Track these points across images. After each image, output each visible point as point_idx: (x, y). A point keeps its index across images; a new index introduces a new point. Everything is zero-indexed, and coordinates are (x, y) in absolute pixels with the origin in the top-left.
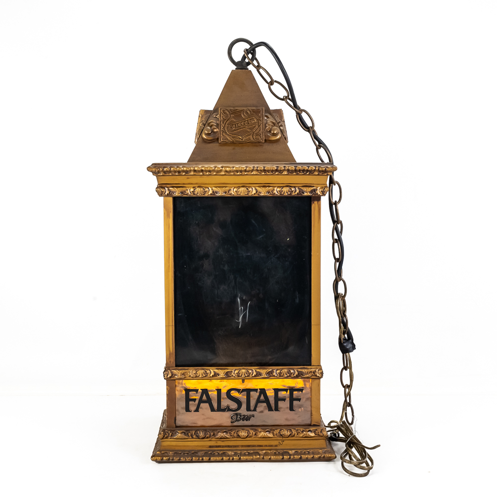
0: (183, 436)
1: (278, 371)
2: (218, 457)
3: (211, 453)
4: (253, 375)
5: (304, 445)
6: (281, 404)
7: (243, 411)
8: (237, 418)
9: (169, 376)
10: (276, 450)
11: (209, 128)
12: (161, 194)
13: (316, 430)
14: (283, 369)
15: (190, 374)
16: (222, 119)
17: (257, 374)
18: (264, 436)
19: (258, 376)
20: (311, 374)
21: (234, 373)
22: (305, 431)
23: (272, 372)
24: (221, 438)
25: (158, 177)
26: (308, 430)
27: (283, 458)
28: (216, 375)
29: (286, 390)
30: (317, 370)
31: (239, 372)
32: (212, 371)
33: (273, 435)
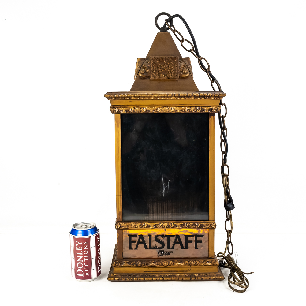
0: (128, 265)
1: (188, 224)
2: (150, 278)
3: (145, 276)
4: (172, 227)
5: (204, 270)
6: (189, 244)
7: (165, 249)
8: (161, 253)
9: (118, 227)
10: (187, 274)
11: (143, 69)
12: (113, 112)
13: (212, 261)
14: (191, 223)
15: (132, 226)
16: (152, 64)
17: (174, 226)
18: (179, 265)
19: (175, 227)
20: (208, 226)
21: (160, 225)
22: (204, 262)
23: (184, 225)
24: (151, 266)
25: (111, 101)
26: (206, 261)
27: (191, 279)
28: (148, 226)
29: (193, 236)
30: (212, 223)
31: (162, 225)
32: (146, 224)
33: (185, 264)
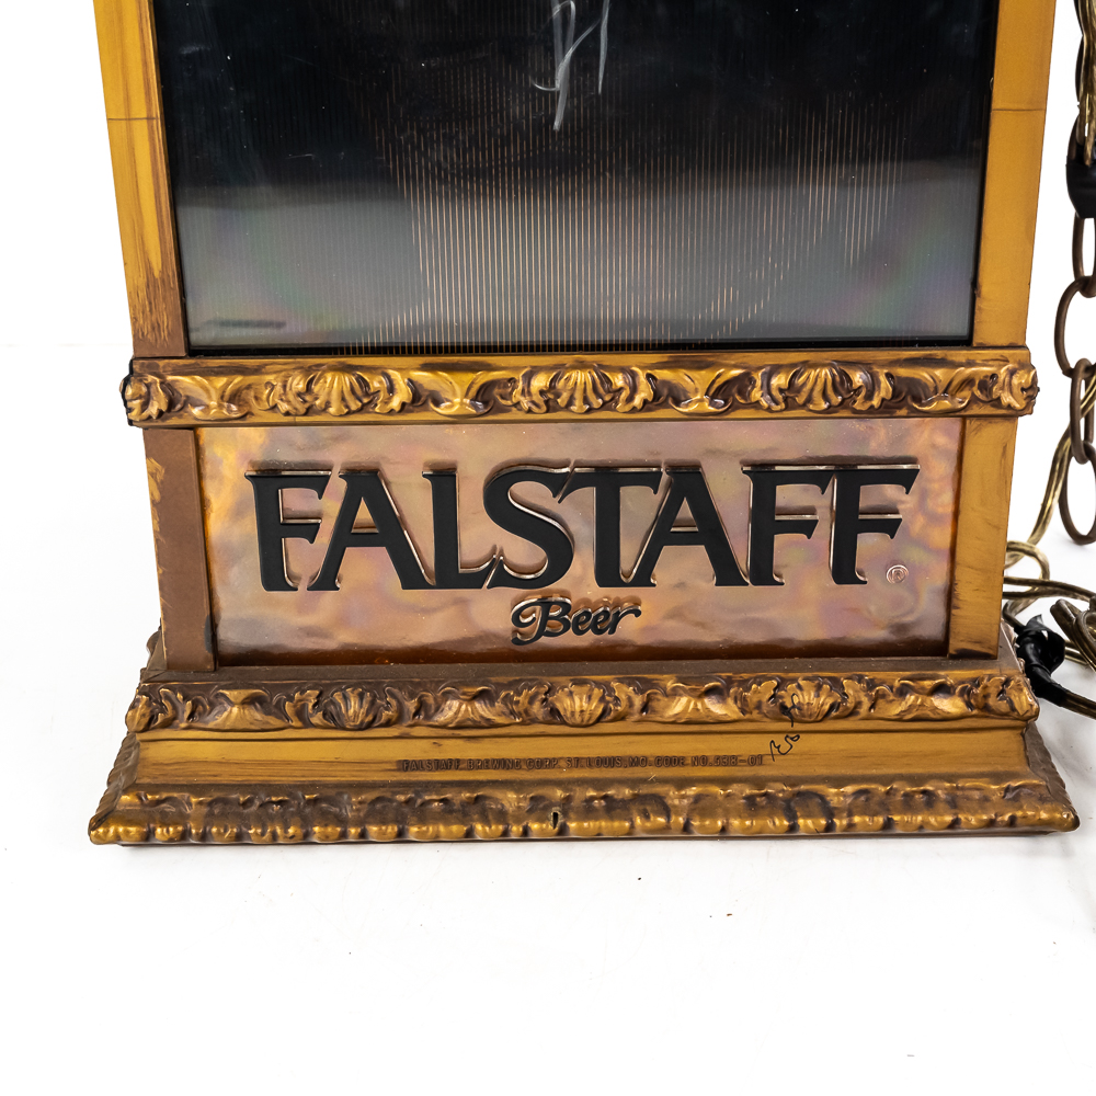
0: (255, 715)
1: (780, 380)
2: (447, 823)
3: (407, 802)
4: (637, 401)
5: (906, 755)
6: (785, 546)
7: (580, 582)
8: (546, 618)
9: (153, 410)
10: (758, 782)
13: (976, 682)
14: (807, 365)
15: (274, 399)
17: (656, 396)
18: (694, 717)
19: (664, 405)
20: (966, 393)
21: (526, 392)
22: (913, 690)
23: (743, 383)
24: (459, 727)
26: (928, 684)
27: (793, 826)
28: (420, 399)
29: (820, 479)
30: (1003, 373)
31: (552, 386)
32: (403, 375)
33: (743, 711)
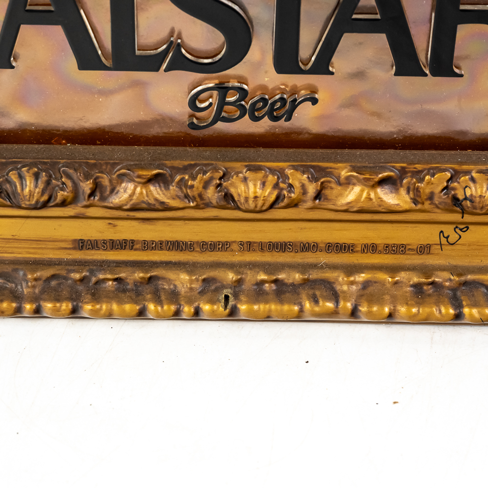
3: (82, 280)
6: (468, 37)
7: (257, 69)
8: (222, 103)
10: (426, 271)
18: (367, 206)
24: (134, 209)
27: (459, 314)
33: (415, 202)
